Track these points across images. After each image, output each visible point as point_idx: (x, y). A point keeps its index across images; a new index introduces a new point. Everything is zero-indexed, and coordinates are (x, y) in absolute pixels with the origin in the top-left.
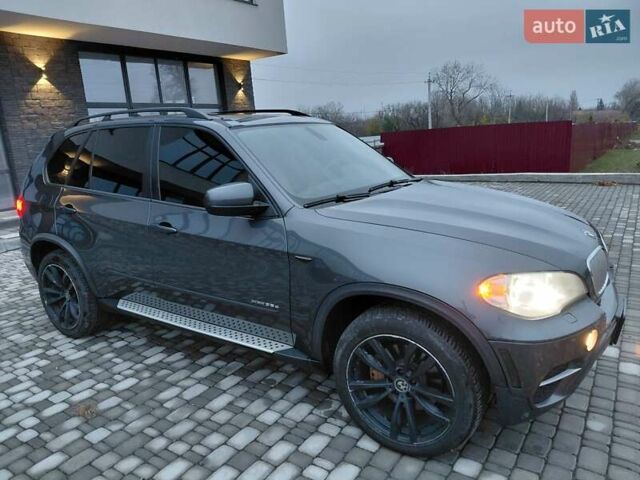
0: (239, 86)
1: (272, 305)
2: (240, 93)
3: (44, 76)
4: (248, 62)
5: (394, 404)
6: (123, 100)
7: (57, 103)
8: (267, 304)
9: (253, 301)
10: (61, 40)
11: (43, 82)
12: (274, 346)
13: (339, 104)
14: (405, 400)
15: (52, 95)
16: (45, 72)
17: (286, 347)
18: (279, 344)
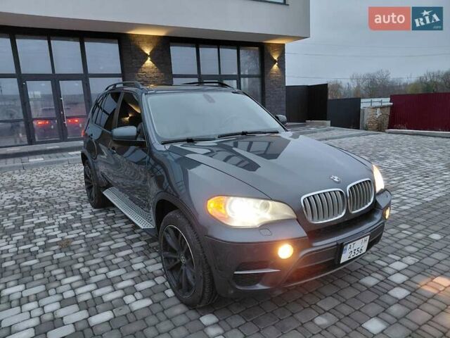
0: (275, 61)
2: (275, 67)
3: (149, 59)
4: (284, 45)
6: (196, 73)
7: (155, 74)
10: (160, 37)
11: (149, 62)
12: (147, 225)
13: (388, 71)
15: (153, 70)
16: (150, 56)
18: (150, 225)
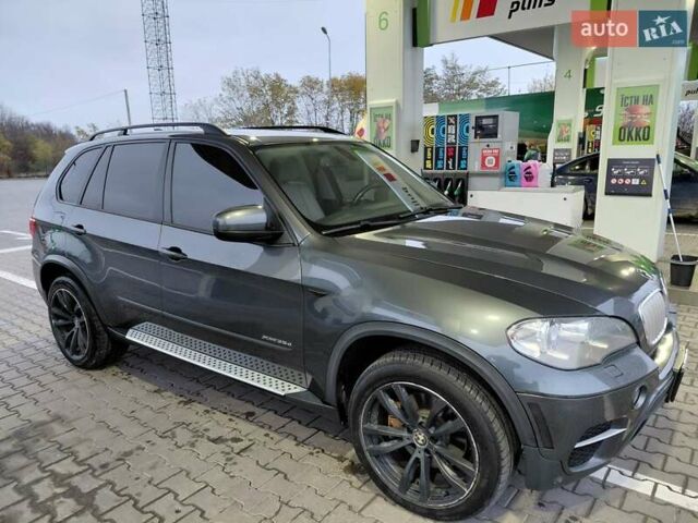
1: (285, 343)
5: (410, 456)
8: (280, 342)
9: (264, 337)
12: (286, 388)
14: (422, 456)
17: (299, 389)
18: (293, 386)
